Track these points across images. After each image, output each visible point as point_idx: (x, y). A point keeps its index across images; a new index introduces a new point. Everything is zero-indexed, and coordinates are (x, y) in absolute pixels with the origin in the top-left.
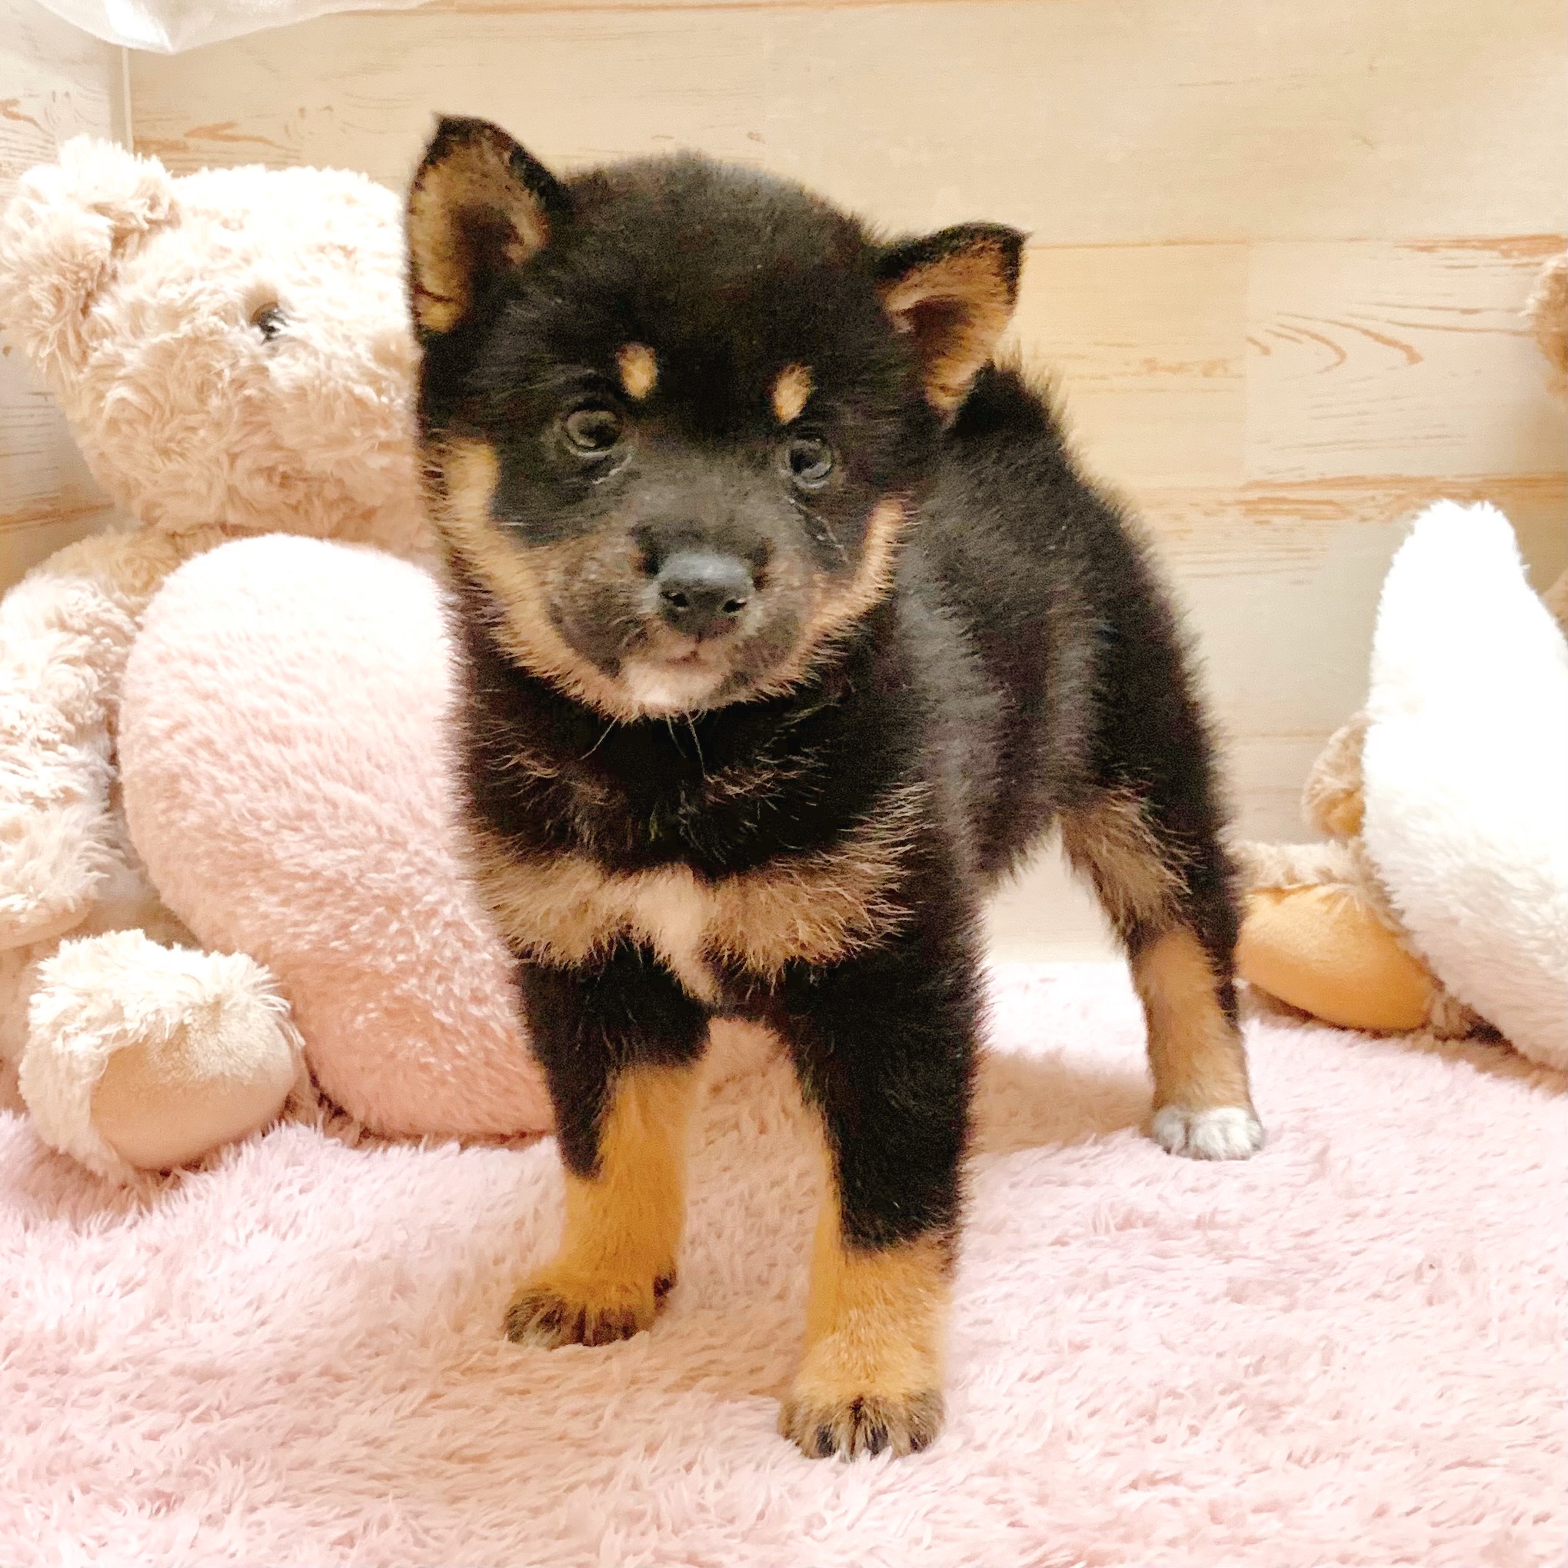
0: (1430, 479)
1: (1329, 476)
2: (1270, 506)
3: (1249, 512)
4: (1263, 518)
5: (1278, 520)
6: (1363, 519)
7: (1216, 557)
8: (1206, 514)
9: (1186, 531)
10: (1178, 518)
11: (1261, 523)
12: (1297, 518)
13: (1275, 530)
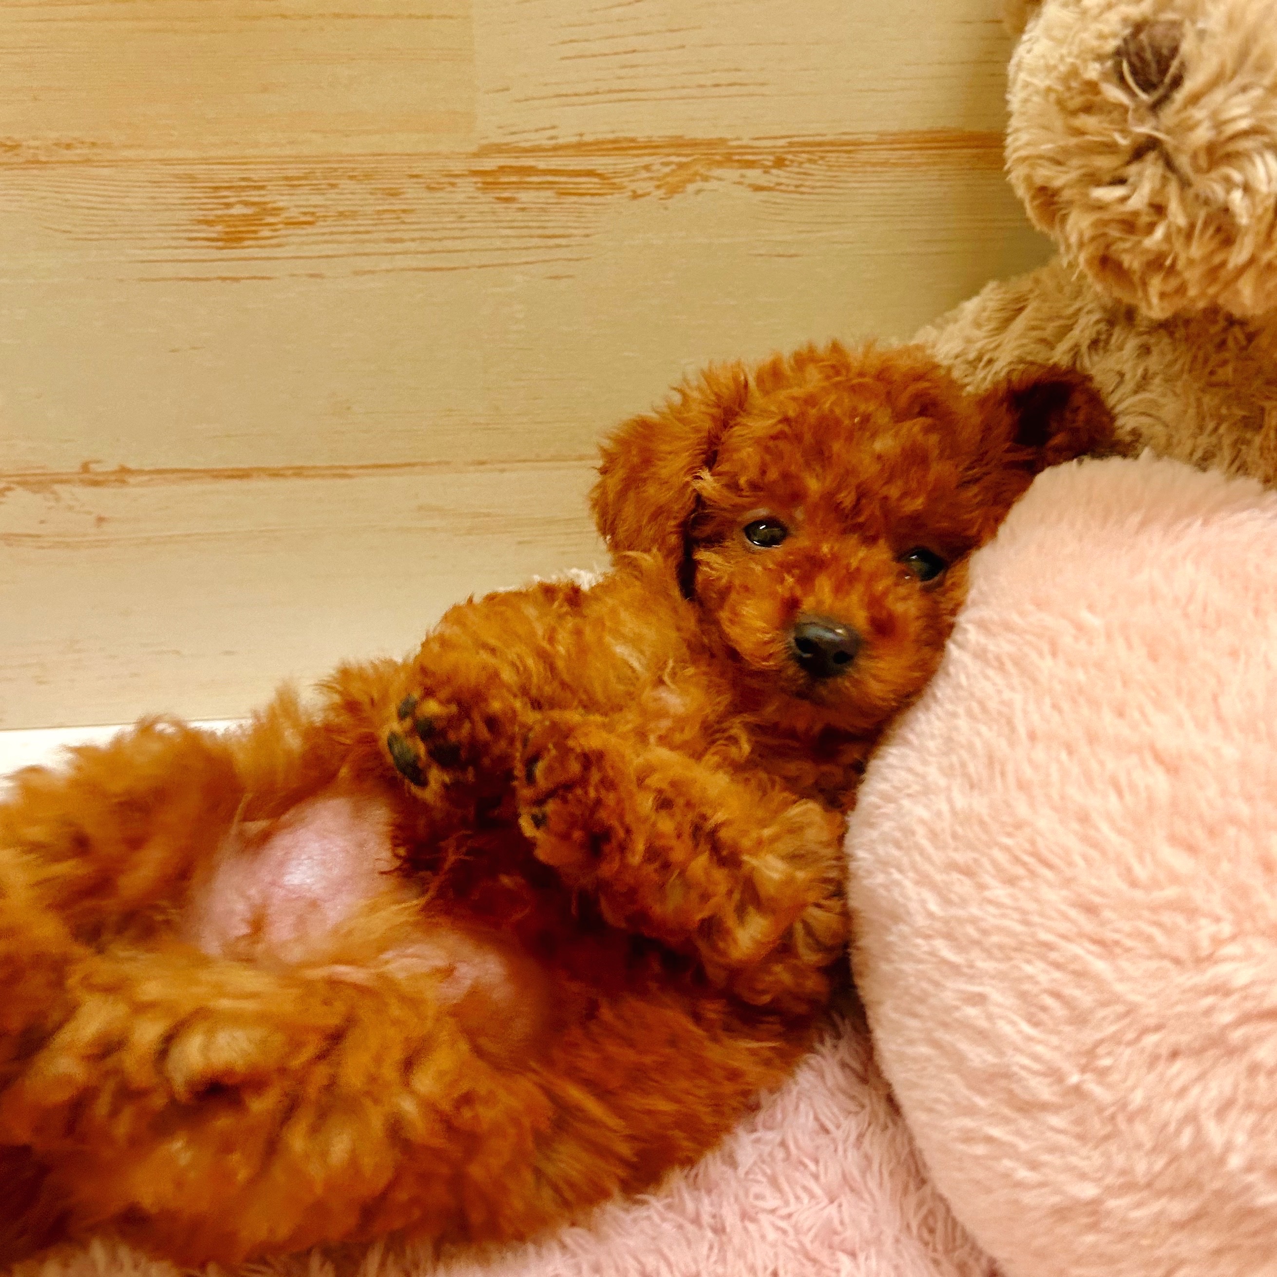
0: (722, 141)
1: (588, 138)
2: (514, 179)
3: (487, 187)
4: (506, 195)
5: (525, 197)
6: (635, 196)
7: (449, 244)
8: (430, 188)
9: (404, 211)
10: (394, 193)
11: (507, 200)
12: (547, 195)
13: (523, 209)
